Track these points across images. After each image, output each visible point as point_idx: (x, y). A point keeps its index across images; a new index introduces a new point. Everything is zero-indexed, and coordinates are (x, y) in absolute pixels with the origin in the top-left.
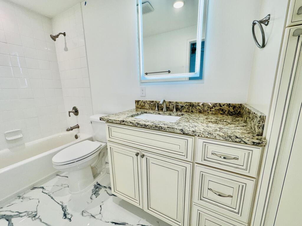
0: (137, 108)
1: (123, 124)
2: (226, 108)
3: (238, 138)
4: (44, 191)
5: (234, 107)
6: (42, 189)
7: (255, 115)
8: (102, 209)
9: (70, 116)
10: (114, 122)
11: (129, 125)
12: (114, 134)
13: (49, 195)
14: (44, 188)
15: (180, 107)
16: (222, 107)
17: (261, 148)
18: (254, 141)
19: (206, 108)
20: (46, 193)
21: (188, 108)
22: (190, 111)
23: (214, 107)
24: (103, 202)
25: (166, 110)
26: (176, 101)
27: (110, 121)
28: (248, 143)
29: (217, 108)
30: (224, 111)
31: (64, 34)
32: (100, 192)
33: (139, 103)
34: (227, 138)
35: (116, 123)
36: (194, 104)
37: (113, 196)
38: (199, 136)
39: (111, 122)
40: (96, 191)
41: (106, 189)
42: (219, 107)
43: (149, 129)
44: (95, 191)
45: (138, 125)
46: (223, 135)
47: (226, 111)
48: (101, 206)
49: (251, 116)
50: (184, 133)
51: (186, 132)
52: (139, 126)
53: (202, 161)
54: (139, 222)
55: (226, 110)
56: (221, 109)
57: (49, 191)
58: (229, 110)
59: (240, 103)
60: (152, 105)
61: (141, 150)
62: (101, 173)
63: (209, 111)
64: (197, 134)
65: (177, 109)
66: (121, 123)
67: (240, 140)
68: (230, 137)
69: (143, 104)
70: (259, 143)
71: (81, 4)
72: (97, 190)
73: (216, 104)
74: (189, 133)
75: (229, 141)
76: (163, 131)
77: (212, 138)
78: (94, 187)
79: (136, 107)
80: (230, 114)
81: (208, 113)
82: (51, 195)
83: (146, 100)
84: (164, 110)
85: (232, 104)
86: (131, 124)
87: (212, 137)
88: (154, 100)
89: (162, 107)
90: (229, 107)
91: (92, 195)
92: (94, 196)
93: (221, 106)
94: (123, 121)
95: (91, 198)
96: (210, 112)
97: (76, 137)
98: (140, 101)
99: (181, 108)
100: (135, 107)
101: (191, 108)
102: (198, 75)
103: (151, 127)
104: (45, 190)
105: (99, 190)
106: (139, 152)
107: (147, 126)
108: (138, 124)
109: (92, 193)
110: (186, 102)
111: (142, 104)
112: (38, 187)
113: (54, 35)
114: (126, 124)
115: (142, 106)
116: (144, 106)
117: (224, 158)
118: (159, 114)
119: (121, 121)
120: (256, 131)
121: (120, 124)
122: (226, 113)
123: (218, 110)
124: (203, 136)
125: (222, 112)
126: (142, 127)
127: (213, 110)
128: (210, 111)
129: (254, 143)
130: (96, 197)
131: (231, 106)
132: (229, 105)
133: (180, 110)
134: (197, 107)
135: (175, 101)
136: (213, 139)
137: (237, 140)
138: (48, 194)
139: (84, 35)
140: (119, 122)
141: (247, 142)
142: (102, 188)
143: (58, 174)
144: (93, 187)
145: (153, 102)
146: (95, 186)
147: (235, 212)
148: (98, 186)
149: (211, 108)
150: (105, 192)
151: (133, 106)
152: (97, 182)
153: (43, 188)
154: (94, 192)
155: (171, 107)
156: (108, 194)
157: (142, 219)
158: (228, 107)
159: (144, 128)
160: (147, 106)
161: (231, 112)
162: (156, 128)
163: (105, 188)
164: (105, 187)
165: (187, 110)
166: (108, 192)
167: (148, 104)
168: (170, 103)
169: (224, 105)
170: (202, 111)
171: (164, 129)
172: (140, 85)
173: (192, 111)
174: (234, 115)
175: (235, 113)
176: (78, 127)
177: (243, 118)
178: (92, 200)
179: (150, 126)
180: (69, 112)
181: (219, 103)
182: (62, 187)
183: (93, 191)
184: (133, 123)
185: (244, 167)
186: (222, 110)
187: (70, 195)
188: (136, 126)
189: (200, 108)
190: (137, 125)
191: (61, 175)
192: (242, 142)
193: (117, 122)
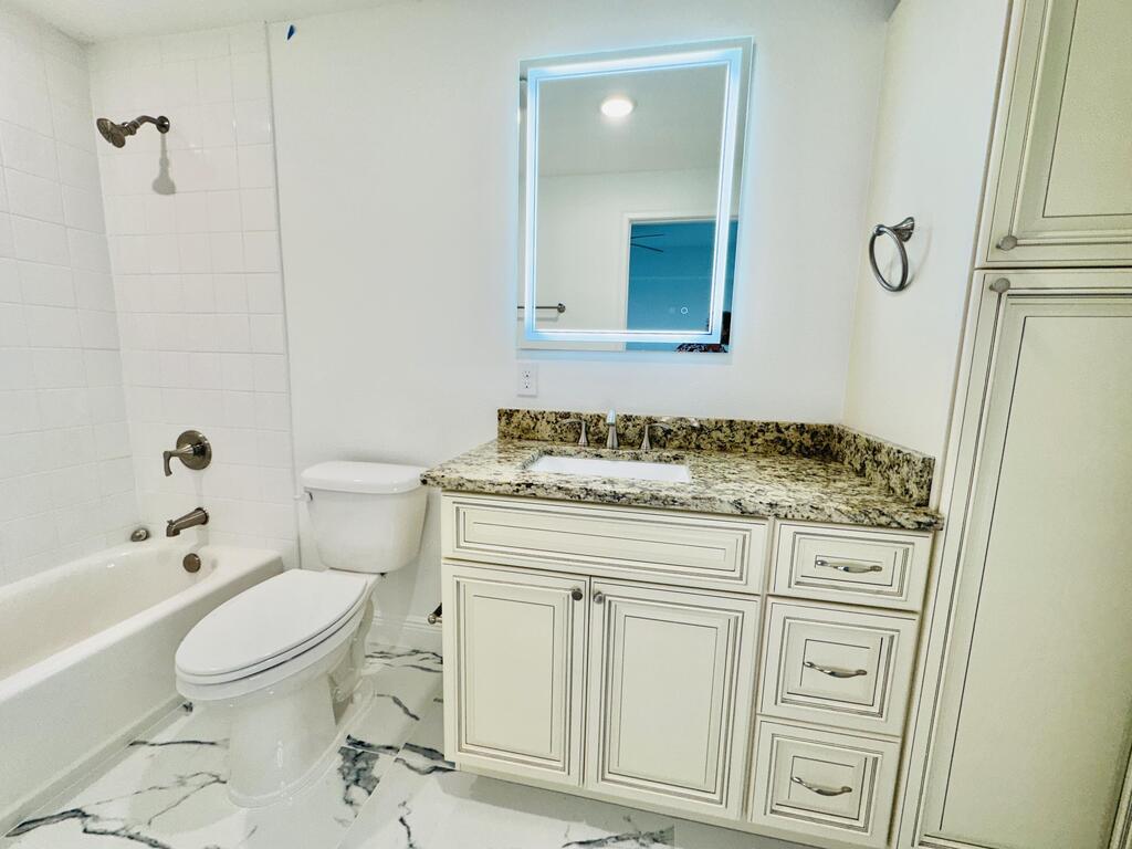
0: (504, 435)
1: (525, 497)
2: (792, 435)
3: (883, 514)
4: (92, 826)
5: (814, 433)
6: (76, 821)
7: (901, 455)
8: (411, 829)
9: (168, 472)
10: (488, 488)
11: (550, 496)
12: (474, 532)
13: (131, 838)
14: (84, 815)
15: (660, 433)
16: (782, 432)
17: (931, 535)
18: (920, 520)
19: (739, 437)
20: (112, 829)
21: (685, 437)
22: (693, 445)
23: (760, 434)
24: (405, 803)
25: (616, 444)
26: (649, 415)
27: (470, 486)
28: (908, 526)
29: (770, 436)
30: (789, 445)
31: (162, 125)
32: (375, 773)
33: (515, 420)
34: (859, 518)
35: (497, 494)
36: (706, 424)
37: (434, 772)
38: (786, 516)
39: (473, 492)
40: (360, 770)
41: (400, 755)
42: (776, 434)
43: (630, 506)
44: (353, 772)
45: (587, 494)
46: (850, 509)
47: (793, 444)
48: (402, 820)
49: (882, 457)
50: (742, 513)
51: (751, 509)
52: (591, 499)
53: (789, 587)
54: (566, 836)
55: (793, 441)
56: (779, 438)
57: (123, 820)
58: (800, 442)
59: (827, 423)
60: (564, 428)
61: (587, 579)
62: (357, 698)
63: (747, 445)
64: (782, 513)
65: (654, 441)
66: (518, 491)
67: (889, 520)
68: (866, 515)
69: (528, 422)
70: (930, 524)
71: (267, 29)
72: (361, 764)
73: (768, 424)
74: (757, 512)
75: (863, 525)
76: (682, 511)
77: (822, 522)
78: (340, 757)
79: (500, 431)
80: (804, 452)
81: (746, 450)
82: (143, 835)
83: (542, 410)
84: (609, 443)
85: (809, 426)
86: (560, 495)
87: (821, 517)
88: (573, 411)
89: (601, 432)
90: (801, 435)
91: (348, 787)
92: (357, 792)
93: (779, 431)
94: (529, 485)
95: (351, 803)
96: (751, 449)
97: (192, 563)
98: (518, 411)
99: (665, 436)
100: (495, 435)
101: (694, 435)
102: (716, 339)
103: (636, 500)
104: (96, 818)
105: (367, 764)
106: (581, 585)
107: (624, 496)
108: (588, 492)
109: (344, 783)
110: (681, 419)
111: (524, 424)
112: (53, 817)
113: (118, 122)
114: (540, 493)
115: (527, 430)
116: (534, 428)
117: (846, 569)
118: (597, 456)
119: (519, 485)
120: (911, 496)
121: (515, 494)
122: (794, 449)
123: (772, 441)
124: (797, 516)
125: (782, 449)
126: (602, 504)
127: (759, 441)
128: (752, 444)
129: (919, 523)
130: (370, 793)
131: (807, 432)
132: (801, 428)
133: (662, 442)
134: (715, 434)
135: (644, 414)
136: (825, 522)
137: (883, 520)
138: (123, 832)
139: (275, 147)
140: (510, 489)
141: (904, 522)
142: (381, 755)
143: (139, 738)
144: (338, 760)
145: (567, 416)
146: (344, 752)
147: (873, 715)
148: (360, 751)
149: (752, 437)
150: (399, 764)
151: (491, 429)
152: (349, 737)
153: (79, 813)
154: (354, 777)
155: (631, 433)
156: (412, 772)
157: (574, 825)
158: (798, 434)
159: (610, 503)
160: (545, 429)
161: (807, 448)
162: (654, 503)
163: (390, 751)
164: (389, 748)
165: (683, 444)
166: (411, 764)
167: (548, 422)
168: (629, 420)
169: (787, 428)
170: (728, 445)
171: (682, 504)
172: (518, 358)
173: (698, 447)
174: (815, 455)
175: (817, 449)
176: (205, 520)
177: (846, 463)
178: (354, 807)
179: (633, 497)
180: (168, 456)
181: (775, 421)
182: (184, 791)
183: (346, 771)
184: (567, 489)
185: (895, 589)
186: (784, 443)
187: (243, 811)
188: (580, 501)
189: (721, 435)
190: (582, 496)
191: (152, 741)
192: (894, 525)
193: (501, 489)
